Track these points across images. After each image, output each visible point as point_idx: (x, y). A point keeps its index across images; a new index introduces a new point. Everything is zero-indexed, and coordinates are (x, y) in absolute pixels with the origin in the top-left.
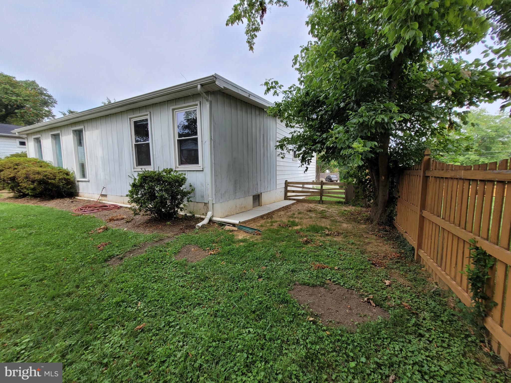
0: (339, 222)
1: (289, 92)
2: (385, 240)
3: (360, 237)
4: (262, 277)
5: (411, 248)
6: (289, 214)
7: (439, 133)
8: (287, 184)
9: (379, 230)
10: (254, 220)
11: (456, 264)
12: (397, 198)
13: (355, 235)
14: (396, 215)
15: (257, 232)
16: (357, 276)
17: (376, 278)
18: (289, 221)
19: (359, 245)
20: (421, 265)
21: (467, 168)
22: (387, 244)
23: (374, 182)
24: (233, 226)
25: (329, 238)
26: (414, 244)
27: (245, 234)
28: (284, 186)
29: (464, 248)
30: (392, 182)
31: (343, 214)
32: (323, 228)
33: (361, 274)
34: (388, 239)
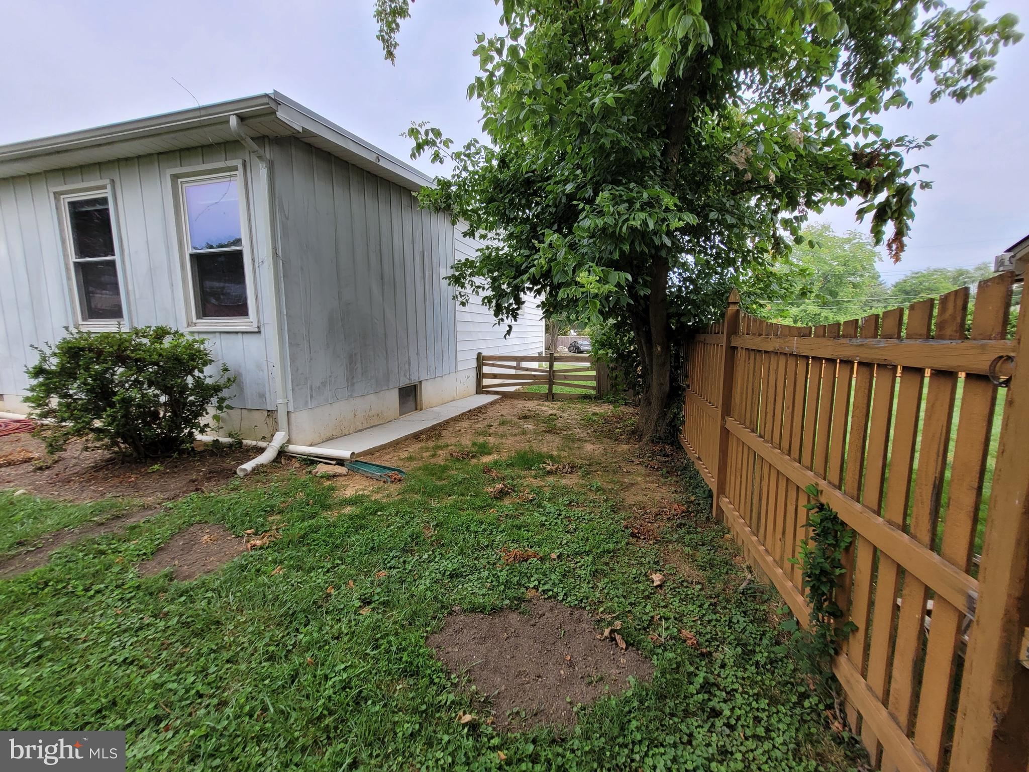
0: (579, 440)
1: (465, 155)
2: (662, 475)
3: (615, 472)
4: (369, 603)
5: (707, 492)
6: (480, 426)
7: (755, 259)
8: (481, 360)
9: (654, 454)
10: (395, 445)
11: (784, 533)
12: (684, 389)
13: (605, 470)
14: (683, 423)
15: (394, 475)
16: (596, 571)
17: (634, 571)
18: (474, 444)
19: (610, 491)
20: (723, 528)
21: (804, 333)
22: (664, 484)
23: (643, 358)
24: (338, 464)
25: (551, 479)
26: (712, 483)
27: (365, 483)
28: (475, 365)
29: (797, 500)
30: (677, 356)
31: (588, 422)
32: (542, 458)
33: (607, 564)
34: (668, 472)
